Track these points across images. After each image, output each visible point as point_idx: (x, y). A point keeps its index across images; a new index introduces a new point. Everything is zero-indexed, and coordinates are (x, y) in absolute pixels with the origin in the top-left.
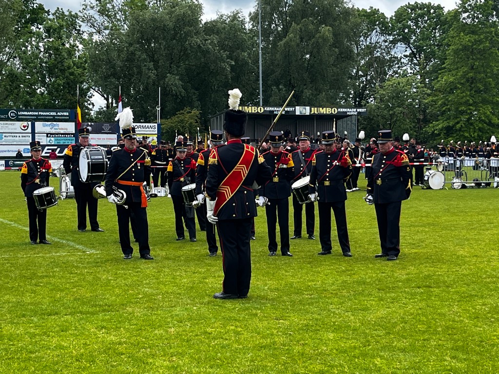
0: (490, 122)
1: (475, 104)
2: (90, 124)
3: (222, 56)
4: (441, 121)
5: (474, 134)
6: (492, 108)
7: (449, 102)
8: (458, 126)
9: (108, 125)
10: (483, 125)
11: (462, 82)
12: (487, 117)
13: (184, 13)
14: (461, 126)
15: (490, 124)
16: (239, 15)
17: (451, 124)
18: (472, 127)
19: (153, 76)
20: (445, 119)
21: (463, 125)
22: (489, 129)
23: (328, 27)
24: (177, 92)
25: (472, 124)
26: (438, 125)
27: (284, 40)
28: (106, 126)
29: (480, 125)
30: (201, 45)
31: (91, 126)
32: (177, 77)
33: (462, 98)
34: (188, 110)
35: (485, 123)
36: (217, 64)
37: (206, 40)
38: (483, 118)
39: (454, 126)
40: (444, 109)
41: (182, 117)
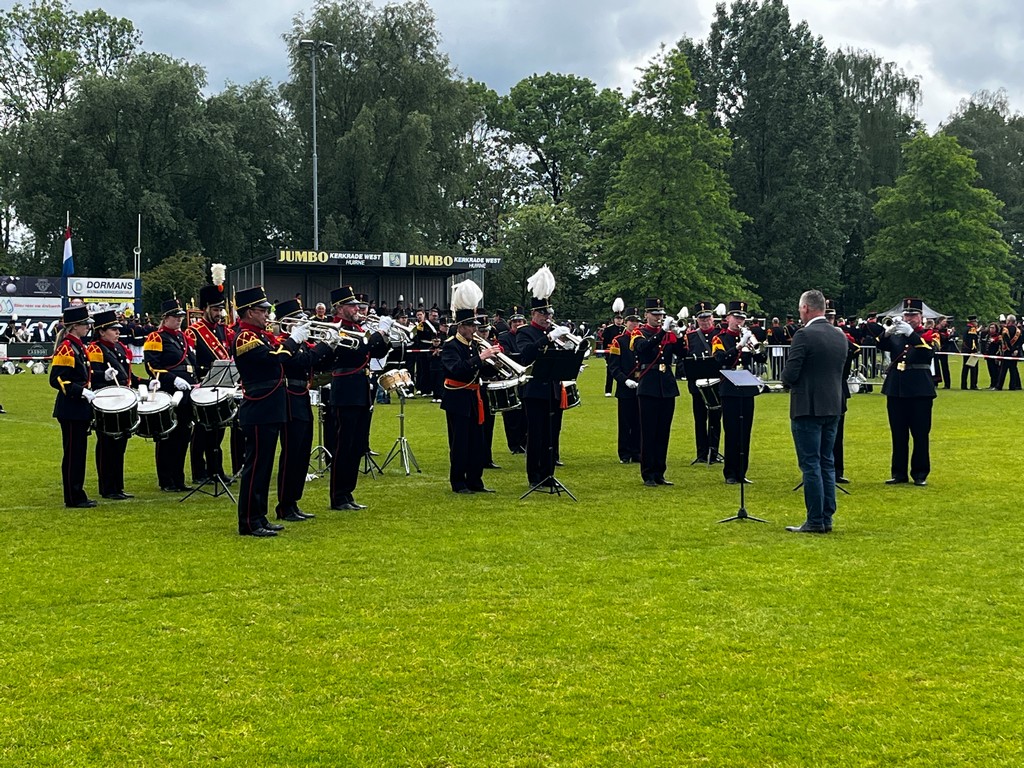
0: (695, 283)
1: (670, 253)
2: (12, 278)
3: (240, 161)
4: (614, 281)
5: (668, 303)
6: (698, 260)
7: (626, 247)
8: (642, 290)
9: (45, 280)
10: (683, 288)
11: (648, 214)
12: (690, 275)
13: (173, 82)
14: (649, 289)
15: (695, 286)
16: (266, 87)
17: (631, 286)
18: (665, 292)
19: (118, 195)
20: (619, 277)
21: (652, 289)
22: (693, 296)
23: (424, 115)
24: (163, 222)
25: (663, 287)
26: (609, 287)
27: (348, 135)
28: (42, 284)
29: (680, 290)
30: (206, 140)
31: (14, 282)
32: (162, 196)
33: (650, 242)
34: (184, 256)
35: (687, 285)
36: (232, 173)
37: (213, 131)
38: (685, 277)
39: (634, 289)
40: (618, 260)
41: (174, 268)
